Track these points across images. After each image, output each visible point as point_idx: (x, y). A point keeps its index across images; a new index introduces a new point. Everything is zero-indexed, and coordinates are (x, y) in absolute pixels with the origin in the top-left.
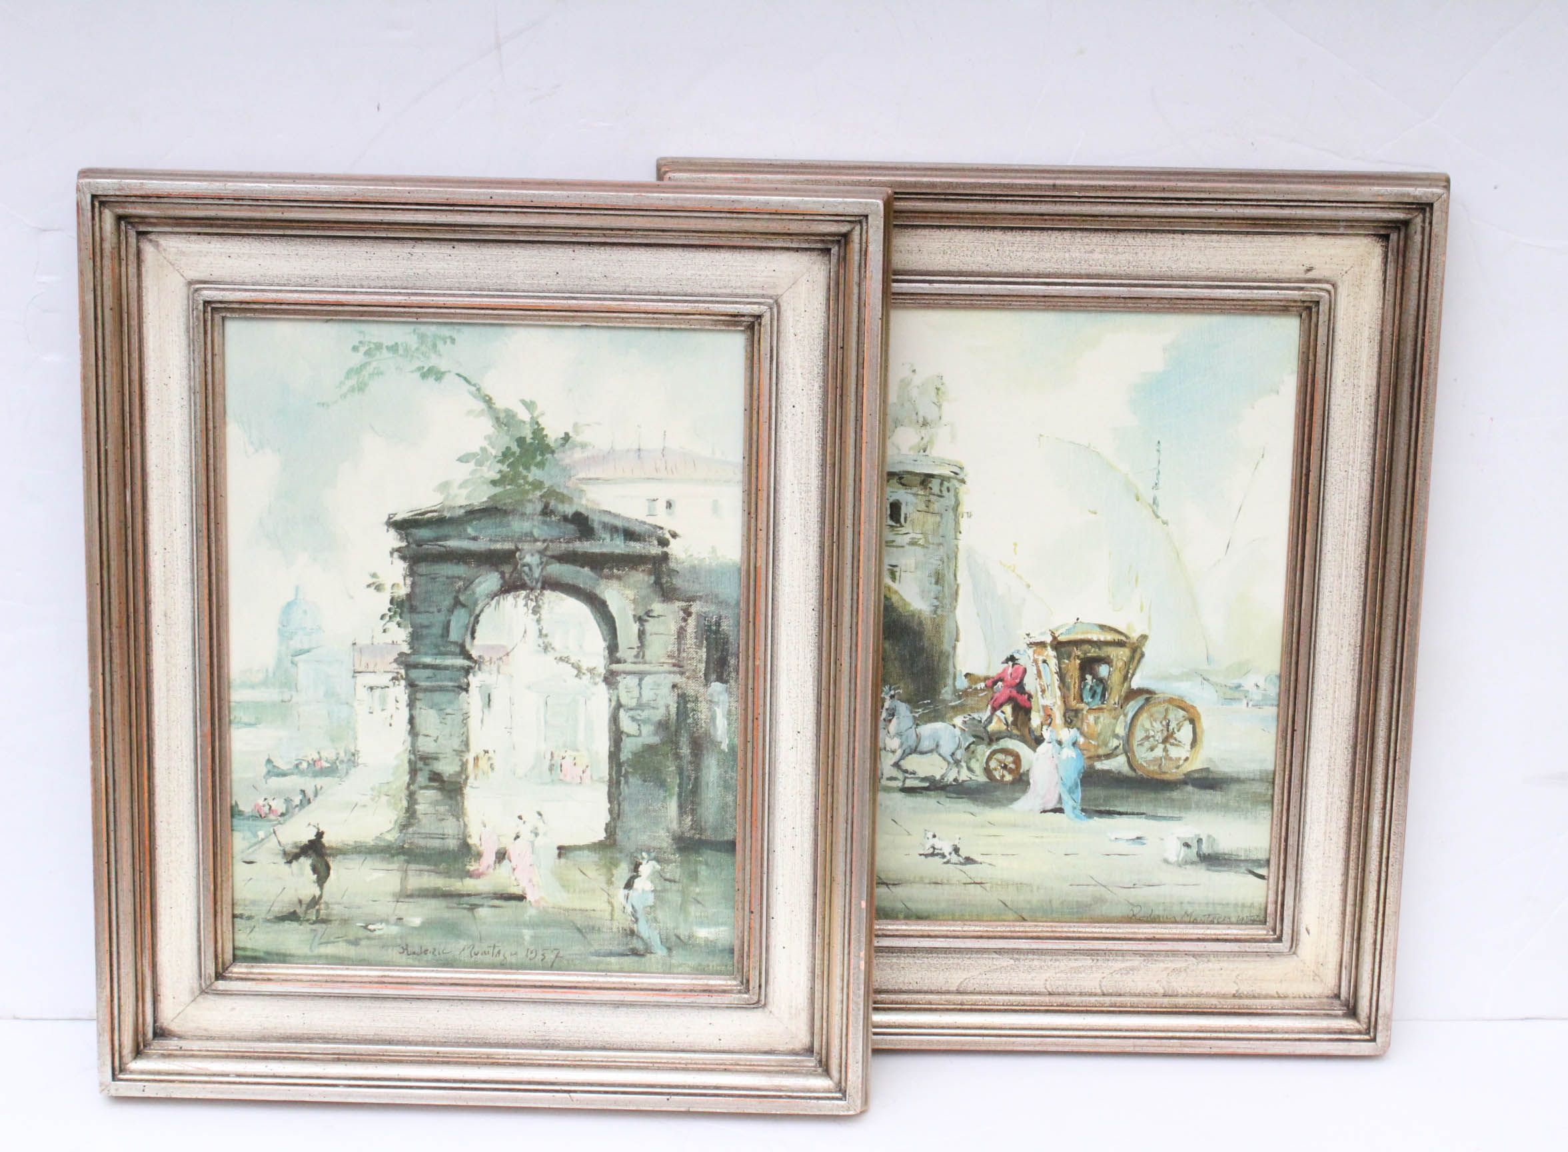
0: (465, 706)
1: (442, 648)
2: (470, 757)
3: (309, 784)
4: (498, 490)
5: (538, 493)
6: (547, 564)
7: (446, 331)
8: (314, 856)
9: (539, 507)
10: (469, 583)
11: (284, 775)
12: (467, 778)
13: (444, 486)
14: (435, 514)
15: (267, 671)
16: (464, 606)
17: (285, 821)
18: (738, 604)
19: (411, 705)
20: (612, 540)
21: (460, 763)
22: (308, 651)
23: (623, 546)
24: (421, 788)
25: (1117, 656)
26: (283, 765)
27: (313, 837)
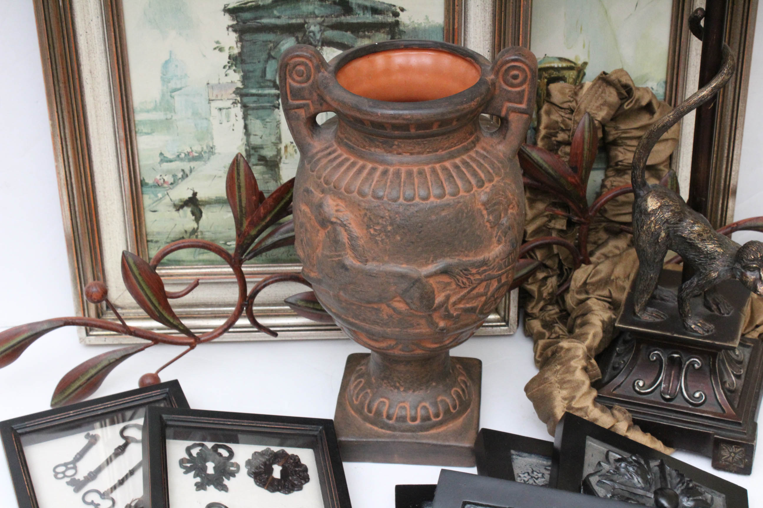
0: (278, 117)
1: (262, 84)
2: (282, 146)
3: (186, 166)
6: (324, 30)
8: (192, 206)
10: (277, 44)
11: (171, 161)
12: (281, 158)
14: (253, 3)
15: (156, 102)
16: (274, 58)
17: (173, 188)
19: (245, 118)
20: (364, 14)
21: (276, 150)
22: (180, 89)
23: (371, 17)
24: (254, 165)
25: (569, 75)
26: (169, 155)
27: (190, 195)
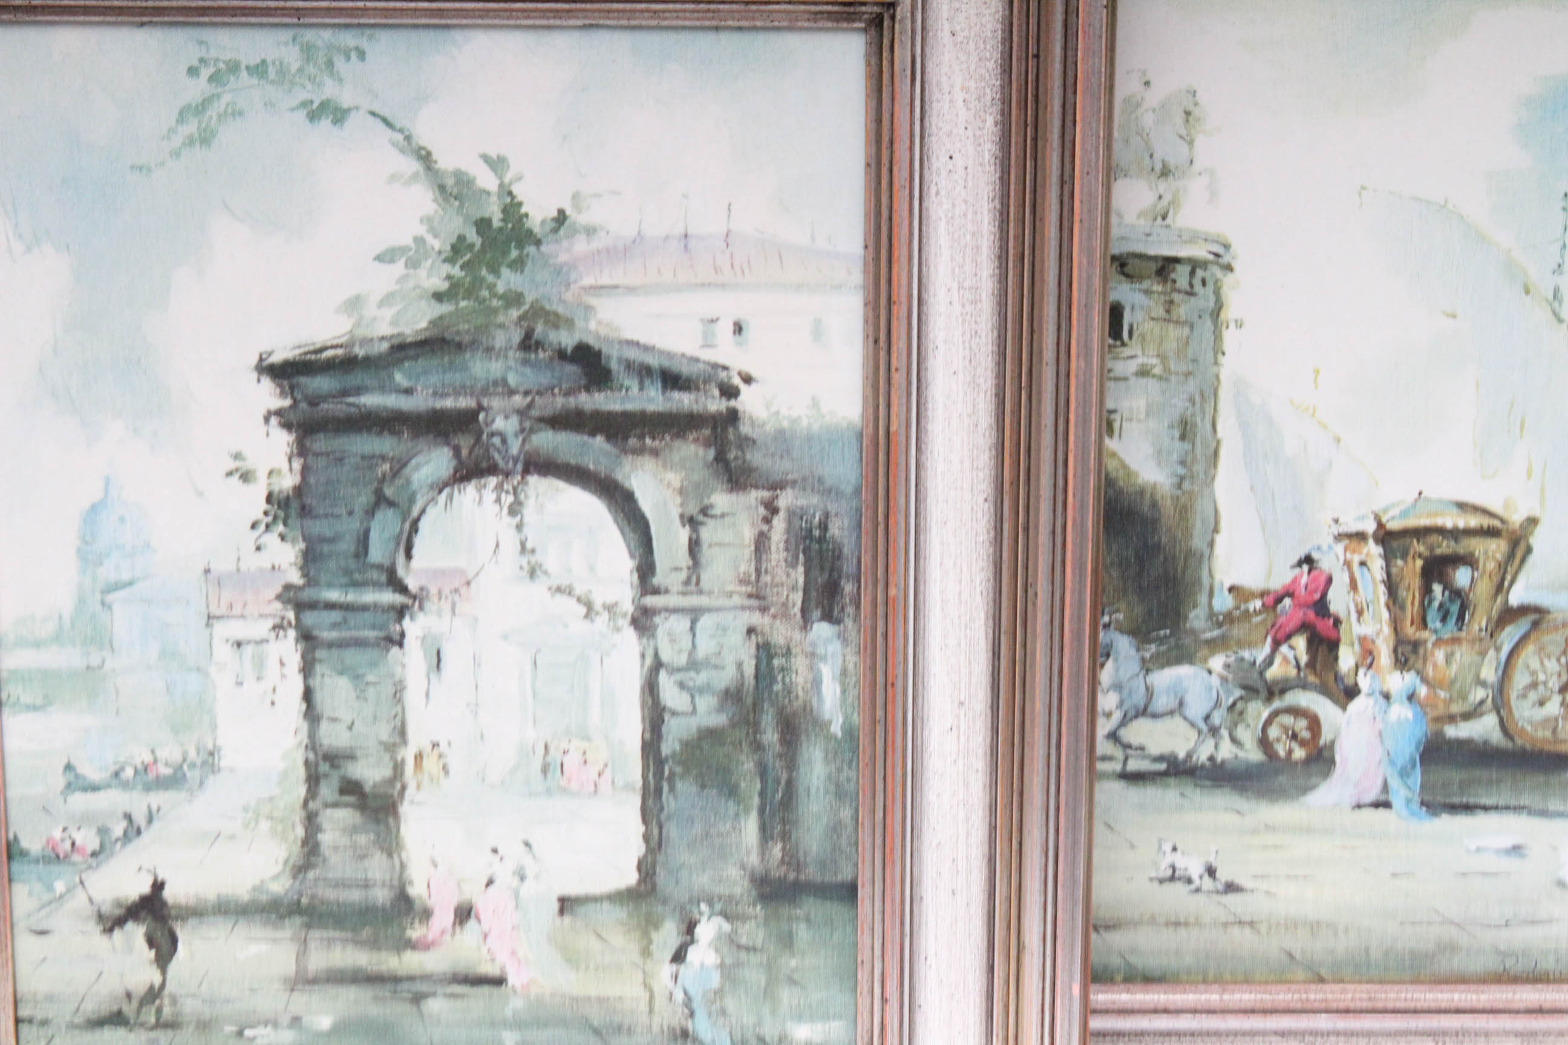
0: (398, 670)
1: (357, 576)
2: (408, 754)
3: (138, 803)
4: (446, 308)
5: (514, 313)
6: (532, 431)
7: (349, 39)
8: (149, 919)
9: (517, 337)
10: (400, 466)
11: (94, 788)
12: (404, 788)
13: (354, 304)
14: (340, 352)
15: (60, 618)
16: (391, 504)
17: (98, 866)
18: (858, 491)
19: (307, 669)
20: (641, 389)
21: (391, 765)
22: (130, 584)
23: (661, 398)
24: (327, 805)
25: (1486, 553)
26: (91, 772)
27: (146, 888)
